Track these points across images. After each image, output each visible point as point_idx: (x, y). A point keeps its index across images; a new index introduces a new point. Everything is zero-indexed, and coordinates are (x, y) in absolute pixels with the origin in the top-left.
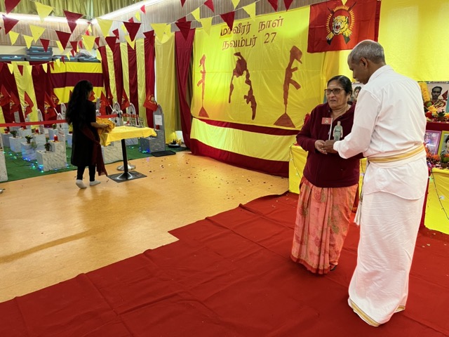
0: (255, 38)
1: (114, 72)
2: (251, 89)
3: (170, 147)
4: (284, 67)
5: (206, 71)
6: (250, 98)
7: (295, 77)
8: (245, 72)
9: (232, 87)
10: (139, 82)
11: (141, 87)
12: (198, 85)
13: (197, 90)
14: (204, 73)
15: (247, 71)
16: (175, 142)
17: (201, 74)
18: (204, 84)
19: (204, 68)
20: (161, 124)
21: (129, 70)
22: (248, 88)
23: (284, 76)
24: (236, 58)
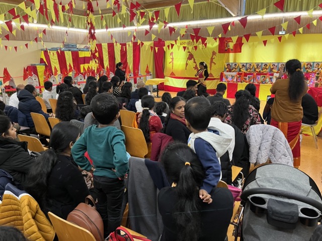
4: (210, 57)
5: (174, 58)
6: (196, 68)
7: (214, 61)
9: (187, 64)
12: (169, 63)
15: (194, 58)
17: (171, 59)
18: (173, 63)
22: (195, 64)
23: (210, 60)
24: (188, 54)
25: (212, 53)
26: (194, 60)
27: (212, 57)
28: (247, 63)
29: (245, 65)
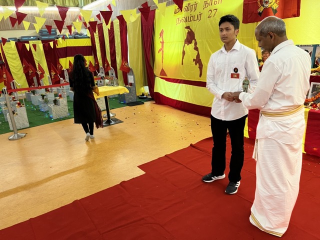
0: (201, 14)
1: (99, 44)
2: (198, 53)
3: (140, 98)
5: (164, 41)
6: (198, 61)
8: (193, 41)
9: (184, 53)
10: (116, 51)
11: (118, 55)
12: (159, 52)
13: (158, 56)
14: (163, 43)
15: (195, 40)
16: (143, 95)
17: (161, 44)
18: (163, 52)
19: (163, 39)
20: (133, 82)
21: (110, 42)
24: (187, 30)
26: (196, 44)
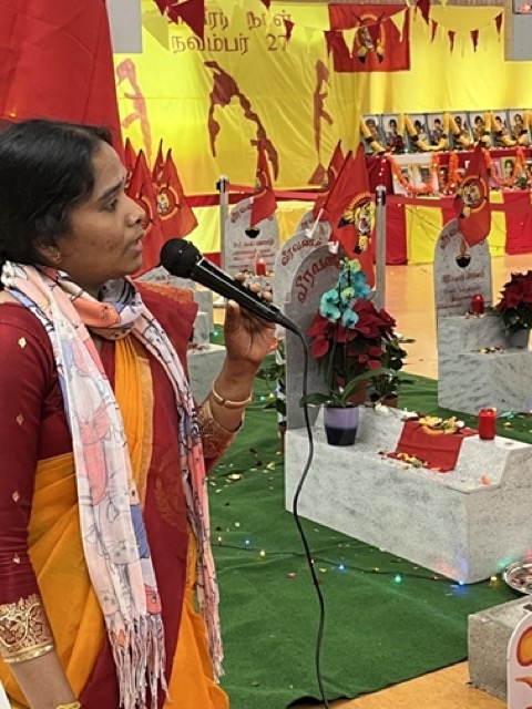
0: (245, 39)
2: (261, 132)
4: (311, 92)
6: (264, 143)
7: (326, 108)
8: (235, 98)
9: (214, 128)
12: (124, 124)
14: (137, 99)
15: (241, 96)
17: (131, 101)
18: (145, 124)
22: (254, 125)
23: (312, 105)
24: (210, 72)
25: (314, 72)
26: (245, 104)
27: (319, 88)
28: (426, 115)
29: (422, 120)
